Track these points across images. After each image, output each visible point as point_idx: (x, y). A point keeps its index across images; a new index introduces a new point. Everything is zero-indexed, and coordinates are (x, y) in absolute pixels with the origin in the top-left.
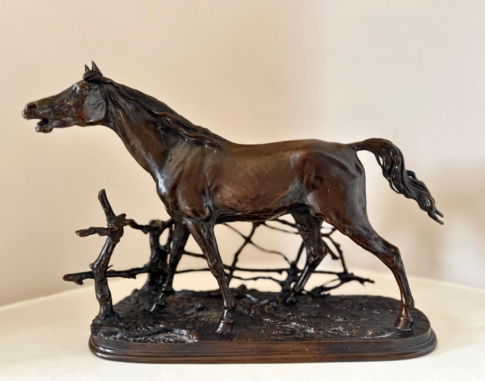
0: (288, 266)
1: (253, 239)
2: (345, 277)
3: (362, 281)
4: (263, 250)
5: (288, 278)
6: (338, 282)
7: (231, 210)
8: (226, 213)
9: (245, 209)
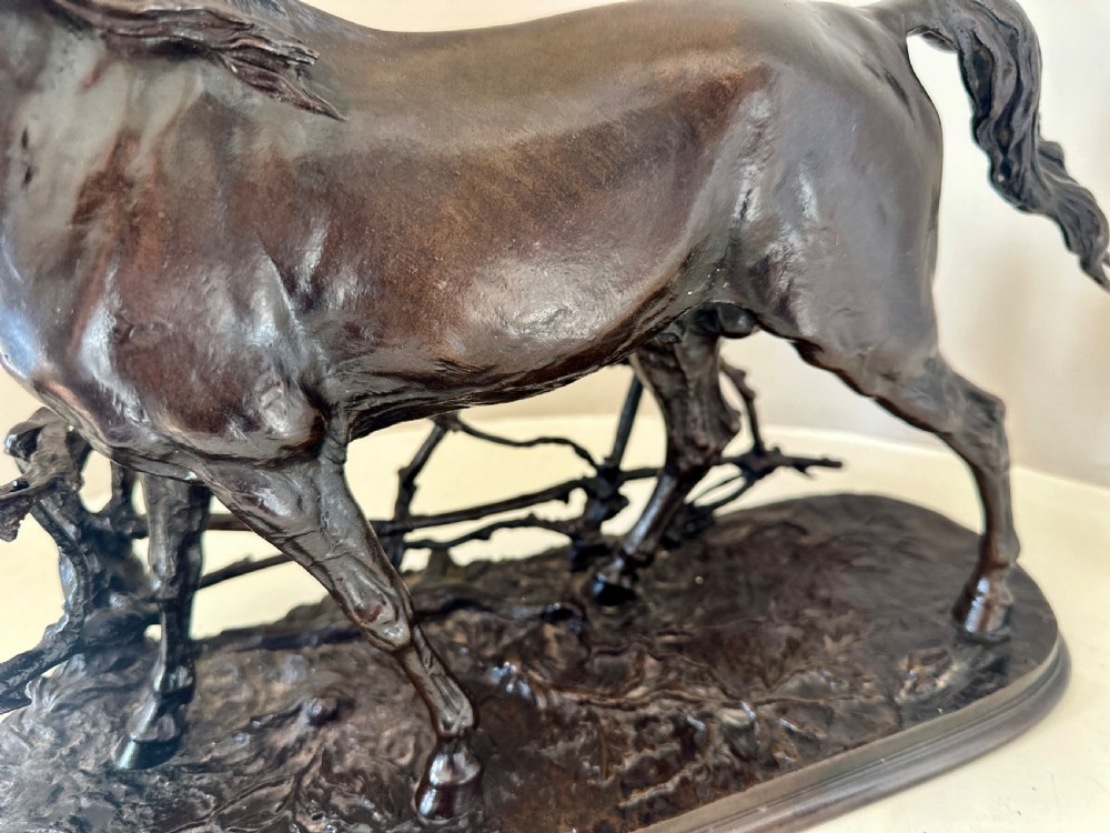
2: (758, 464)
3: (802, 466)
5: (588, 506)
6: (739, 483)
7: (416, 385)
8: (390, 400)
9: (490, 374)
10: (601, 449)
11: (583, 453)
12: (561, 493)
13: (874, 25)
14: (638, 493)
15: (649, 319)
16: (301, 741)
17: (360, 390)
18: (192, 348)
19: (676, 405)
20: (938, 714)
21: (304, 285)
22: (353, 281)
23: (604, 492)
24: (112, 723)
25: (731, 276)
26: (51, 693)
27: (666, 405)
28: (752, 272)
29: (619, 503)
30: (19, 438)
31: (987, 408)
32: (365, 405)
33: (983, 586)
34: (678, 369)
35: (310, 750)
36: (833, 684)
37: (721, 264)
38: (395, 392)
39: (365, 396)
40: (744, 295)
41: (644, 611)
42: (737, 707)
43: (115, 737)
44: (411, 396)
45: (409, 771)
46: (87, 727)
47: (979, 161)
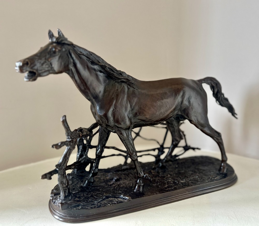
0: (159, 146)
1: (141, 134)
2: (187, 148)
3: (194, 149)
4: (145, 139)
5: (158, 153)
6: (183, 151)
7: (142, 121)
8: (138, 123)
9: (151, 120)
10: (161, 142)
11: (158, 143)
12: (154, 150)
13: (198, 82)
14: (166, 151)
15: (171, 115)
16: (113, 183)
17: (135, 121)
18: (120, 113)
19: (173, 133)
20: (214, 181)
21: (132, 107)
22: (137, 107)
23: (161, 150)
24: (81, 181)
25: (180, 111)
26: (71, 175)
27: (172, 133)
28: (183, 110)
29: (163, 152)
30: (80, 130)
31: (219, 134)
32: (135, 124)
33: (223, 164)
34: (173, 127)
35: (115, 185)
36: (198, 178)
37: (179, 109)
38: (139, 122)
39: (136, 122)
40: (182, 113)
41: (168, 169)
42: (183, 180)
43: (82, 183)
44: (141, 123)
45: (132, 187)
46: (77, 181)
47: (214, 99)
